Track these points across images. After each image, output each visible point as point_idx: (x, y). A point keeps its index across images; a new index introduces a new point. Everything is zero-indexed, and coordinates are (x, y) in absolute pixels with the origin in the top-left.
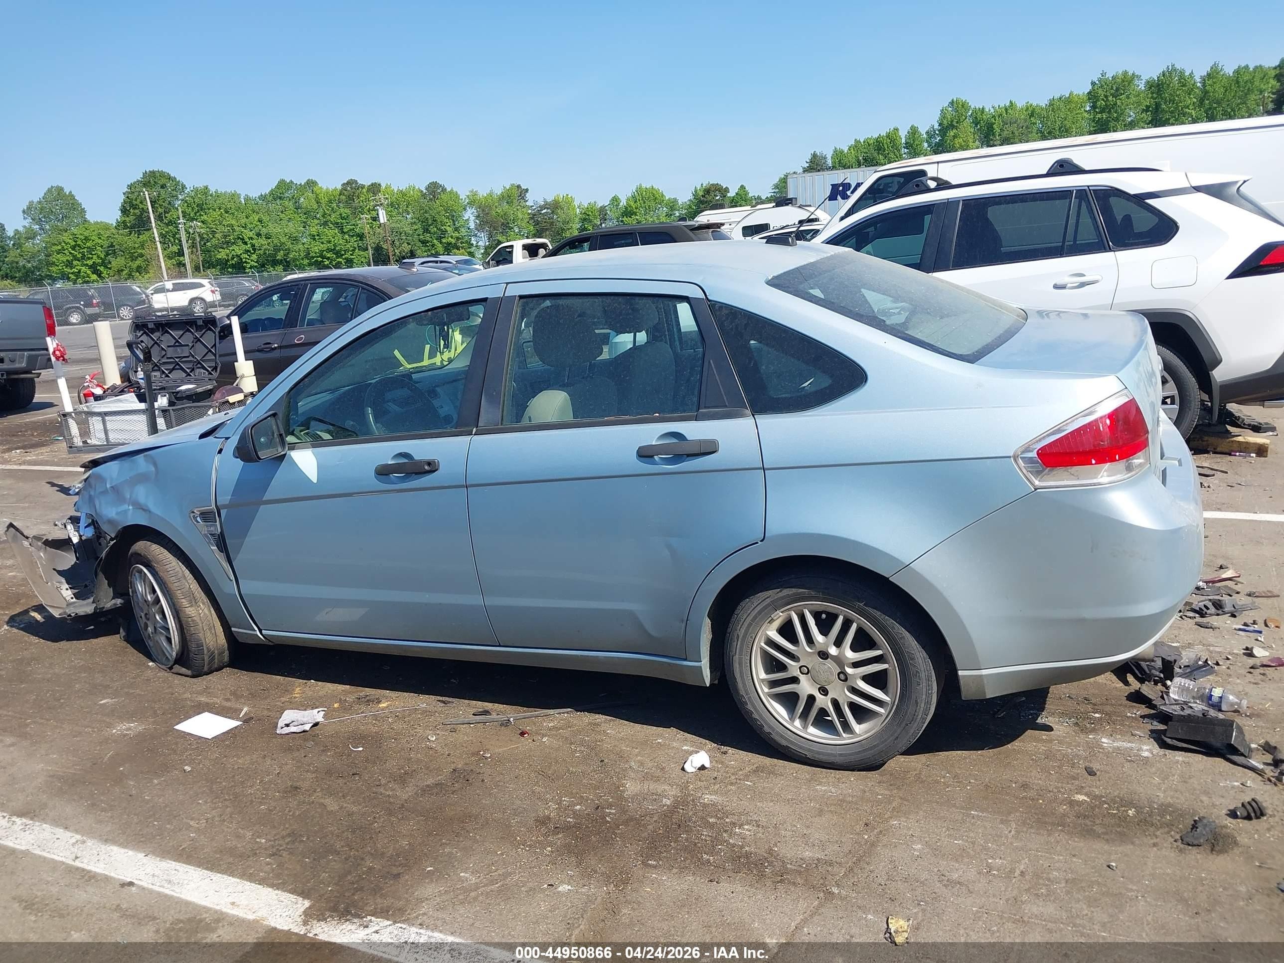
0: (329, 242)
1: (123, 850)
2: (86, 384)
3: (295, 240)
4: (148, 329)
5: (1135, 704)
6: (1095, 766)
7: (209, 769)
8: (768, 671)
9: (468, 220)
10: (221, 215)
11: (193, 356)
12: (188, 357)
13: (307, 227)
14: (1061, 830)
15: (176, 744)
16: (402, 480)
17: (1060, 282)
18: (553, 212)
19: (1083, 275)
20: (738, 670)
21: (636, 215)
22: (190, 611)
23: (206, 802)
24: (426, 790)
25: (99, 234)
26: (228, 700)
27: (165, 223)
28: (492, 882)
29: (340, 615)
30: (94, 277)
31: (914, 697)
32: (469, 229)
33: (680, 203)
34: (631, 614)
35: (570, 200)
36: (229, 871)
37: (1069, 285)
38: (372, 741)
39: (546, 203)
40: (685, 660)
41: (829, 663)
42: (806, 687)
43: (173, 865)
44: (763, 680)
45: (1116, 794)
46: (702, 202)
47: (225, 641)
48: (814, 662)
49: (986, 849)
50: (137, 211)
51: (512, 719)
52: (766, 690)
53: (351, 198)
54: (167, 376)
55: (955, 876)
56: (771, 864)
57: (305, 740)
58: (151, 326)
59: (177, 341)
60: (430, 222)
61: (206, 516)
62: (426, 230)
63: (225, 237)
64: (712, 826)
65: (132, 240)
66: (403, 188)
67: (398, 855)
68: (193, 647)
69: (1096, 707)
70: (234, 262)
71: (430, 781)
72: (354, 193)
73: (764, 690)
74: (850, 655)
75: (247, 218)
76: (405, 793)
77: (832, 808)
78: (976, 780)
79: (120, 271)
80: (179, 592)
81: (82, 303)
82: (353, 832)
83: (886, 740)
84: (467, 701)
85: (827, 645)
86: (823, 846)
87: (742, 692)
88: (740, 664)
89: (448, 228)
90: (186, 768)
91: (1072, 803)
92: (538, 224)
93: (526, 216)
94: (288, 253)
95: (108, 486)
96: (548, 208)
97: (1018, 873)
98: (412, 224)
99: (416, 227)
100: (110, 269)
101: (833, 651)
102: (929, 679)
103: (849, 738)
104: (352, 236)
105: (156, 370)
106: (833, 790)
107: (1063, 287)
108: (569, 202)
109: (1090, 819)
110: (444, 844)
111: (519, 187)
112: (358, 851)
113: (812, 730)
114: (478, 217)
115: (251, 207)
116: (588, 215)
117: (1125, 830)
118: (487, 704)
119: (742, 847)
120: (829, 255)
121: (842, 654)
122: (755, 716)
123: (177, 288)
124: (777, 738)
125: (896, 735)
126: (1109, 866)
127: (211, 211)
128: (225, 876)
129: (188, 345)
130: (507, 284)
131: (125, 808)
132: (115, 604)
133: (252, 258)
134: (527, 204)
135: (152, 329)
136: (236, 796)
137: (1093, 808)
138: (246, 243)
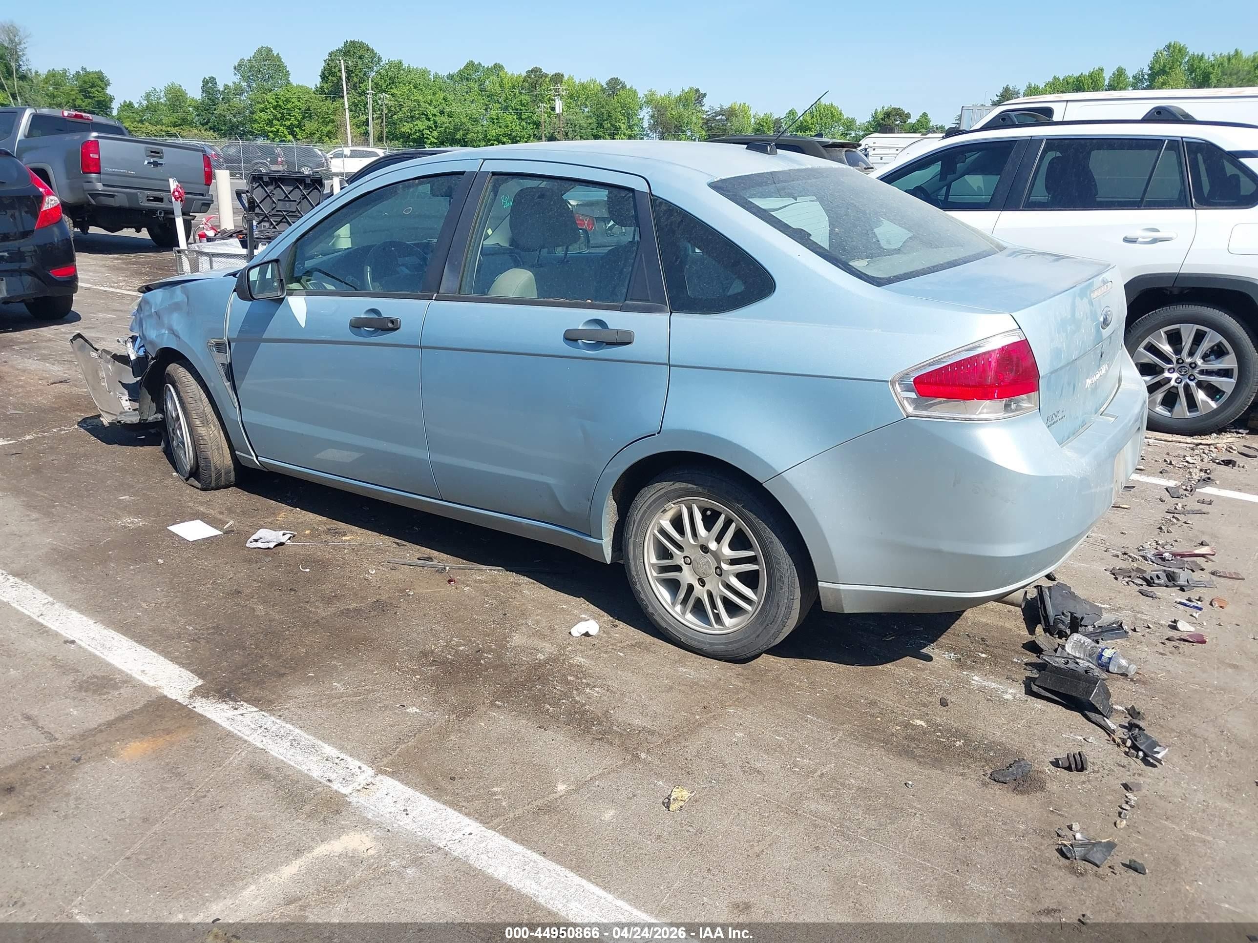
0: (507, 127)
1: (80, 616)
2: (201, 226)
3: (475, 121)
4: (263, 182)
5: (1027, 652)
6: (951, 698)
7: (178, 565)
8: (659, 557)
9: (643, 119)
10: (410, 89)
11: (299, 212)
12: (295, 212)
13: (489, 110)
14: (882, 747)
15: (163, 541)
16: (370, 334)
17: (1131, 235)
18: (727, 119)
19: (1156, 230)
20: (632, 552)
21: (811, 131)
22: (202, 431)
23: (162, 590)
24: (344, 613)
25: (299, 97)
26: (221, 513)
27: (359, 93)
28: (355, 695)
29: (331, 455)
30: (290, 137)
31: (776, 599)
32: (642, 128)
33: (858, 123)
34: (548, 486)
35: (746, 109)
36: (153, 647)
37: (1140, 240)
38: (321, 565)
39: (722, 110)
40: (590, 536)
41: (709, 557)
42: (687, 576)
43: (113, 633)
44: (653, 565)
45: (955, 725)
46: (879, 125)
47: (231, 462)
48: (696, 554)
49: (801, 748)
50: (334, 79)
51: (448, 568)
52: (655, 574)
53: (533, 86)
54: (274, 228)
55: (758, 765)
56: (600, 723)
57: (267, 555)
58: (266, 179)
59: (287, 196)
60: (605, 117)
61: (220, 347)
62: (600, 125)
63: (411, 111)
64: (568, 683)
65: (328, 105)
66: (584, 80)
67: (292, 660)
68: (202, 463)
69: (988, 648)
70: (416, 137)
71: (352, 606)
72: (537, 81)
73: (652, 574)
74: (727, 551)
75: (433, 95)
76: (323, 612)
77: (683, 688)
78: (829, 689)
79: (312, 134)
80: (194, 412)
81: (269, 159)
82: (266, 635)
83: (749, 637)
84: (418, 547)
85: (707, 539)
86: (655, 716)
87: (634, 573)
88: (634, 546)
89: (622, 125)
90: (159, 560)
91: (907, 725)
92: (710, 130)
93: (700, 121)
94: (467, 134)
95: (153, 311)
96: (723, 115)
97: (819, 773)
98: (587, 117)
99: (591, 121)
100: (304, 130)
101: (713, 546)
102: (792, 585)
103: (720, 630)
104: (529, 123)
105: (265, 221)
106: (692, 673)
107: (1133, 241)
108: (745, 110)
109: (916, 742)
110: (335, 657)
111: (697, 91)
112: (262, 650)
113: (689, 616)
114: (652, 117)
115: (437, 85)
116: (762, 126)
117: (943, 757)
118: (434, 551)
119: (584, 705)
120: (803, 167)
121: (719, 549)
122: (642, 596)
123: (354, 155)
124: (658, 619)
125: (758, 633)
126: (906, 784)
127: (401, 85)
128: (147, 649)
129: (295, 201)
130: (485, 159)
131: (98, 584)
132: (156, 418)
133: (433, 134)
134: (703, 108)
135: (267, 182)
136: (188, 590)
137: (924, 734)
138: (429, 119)
